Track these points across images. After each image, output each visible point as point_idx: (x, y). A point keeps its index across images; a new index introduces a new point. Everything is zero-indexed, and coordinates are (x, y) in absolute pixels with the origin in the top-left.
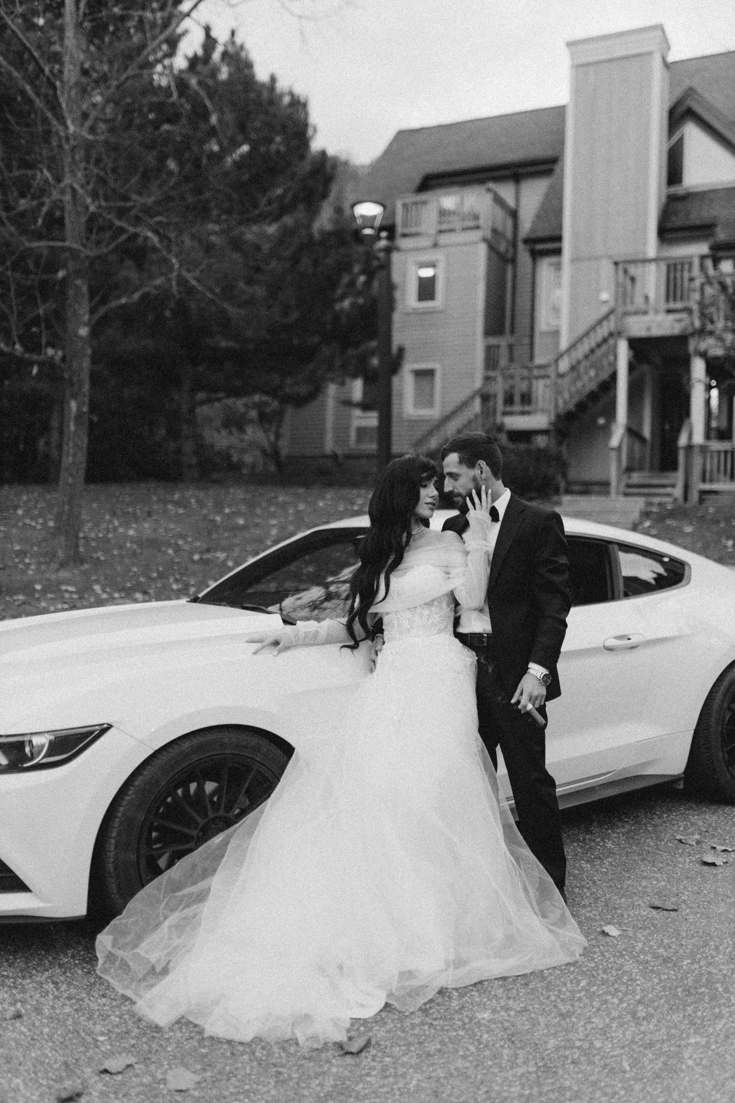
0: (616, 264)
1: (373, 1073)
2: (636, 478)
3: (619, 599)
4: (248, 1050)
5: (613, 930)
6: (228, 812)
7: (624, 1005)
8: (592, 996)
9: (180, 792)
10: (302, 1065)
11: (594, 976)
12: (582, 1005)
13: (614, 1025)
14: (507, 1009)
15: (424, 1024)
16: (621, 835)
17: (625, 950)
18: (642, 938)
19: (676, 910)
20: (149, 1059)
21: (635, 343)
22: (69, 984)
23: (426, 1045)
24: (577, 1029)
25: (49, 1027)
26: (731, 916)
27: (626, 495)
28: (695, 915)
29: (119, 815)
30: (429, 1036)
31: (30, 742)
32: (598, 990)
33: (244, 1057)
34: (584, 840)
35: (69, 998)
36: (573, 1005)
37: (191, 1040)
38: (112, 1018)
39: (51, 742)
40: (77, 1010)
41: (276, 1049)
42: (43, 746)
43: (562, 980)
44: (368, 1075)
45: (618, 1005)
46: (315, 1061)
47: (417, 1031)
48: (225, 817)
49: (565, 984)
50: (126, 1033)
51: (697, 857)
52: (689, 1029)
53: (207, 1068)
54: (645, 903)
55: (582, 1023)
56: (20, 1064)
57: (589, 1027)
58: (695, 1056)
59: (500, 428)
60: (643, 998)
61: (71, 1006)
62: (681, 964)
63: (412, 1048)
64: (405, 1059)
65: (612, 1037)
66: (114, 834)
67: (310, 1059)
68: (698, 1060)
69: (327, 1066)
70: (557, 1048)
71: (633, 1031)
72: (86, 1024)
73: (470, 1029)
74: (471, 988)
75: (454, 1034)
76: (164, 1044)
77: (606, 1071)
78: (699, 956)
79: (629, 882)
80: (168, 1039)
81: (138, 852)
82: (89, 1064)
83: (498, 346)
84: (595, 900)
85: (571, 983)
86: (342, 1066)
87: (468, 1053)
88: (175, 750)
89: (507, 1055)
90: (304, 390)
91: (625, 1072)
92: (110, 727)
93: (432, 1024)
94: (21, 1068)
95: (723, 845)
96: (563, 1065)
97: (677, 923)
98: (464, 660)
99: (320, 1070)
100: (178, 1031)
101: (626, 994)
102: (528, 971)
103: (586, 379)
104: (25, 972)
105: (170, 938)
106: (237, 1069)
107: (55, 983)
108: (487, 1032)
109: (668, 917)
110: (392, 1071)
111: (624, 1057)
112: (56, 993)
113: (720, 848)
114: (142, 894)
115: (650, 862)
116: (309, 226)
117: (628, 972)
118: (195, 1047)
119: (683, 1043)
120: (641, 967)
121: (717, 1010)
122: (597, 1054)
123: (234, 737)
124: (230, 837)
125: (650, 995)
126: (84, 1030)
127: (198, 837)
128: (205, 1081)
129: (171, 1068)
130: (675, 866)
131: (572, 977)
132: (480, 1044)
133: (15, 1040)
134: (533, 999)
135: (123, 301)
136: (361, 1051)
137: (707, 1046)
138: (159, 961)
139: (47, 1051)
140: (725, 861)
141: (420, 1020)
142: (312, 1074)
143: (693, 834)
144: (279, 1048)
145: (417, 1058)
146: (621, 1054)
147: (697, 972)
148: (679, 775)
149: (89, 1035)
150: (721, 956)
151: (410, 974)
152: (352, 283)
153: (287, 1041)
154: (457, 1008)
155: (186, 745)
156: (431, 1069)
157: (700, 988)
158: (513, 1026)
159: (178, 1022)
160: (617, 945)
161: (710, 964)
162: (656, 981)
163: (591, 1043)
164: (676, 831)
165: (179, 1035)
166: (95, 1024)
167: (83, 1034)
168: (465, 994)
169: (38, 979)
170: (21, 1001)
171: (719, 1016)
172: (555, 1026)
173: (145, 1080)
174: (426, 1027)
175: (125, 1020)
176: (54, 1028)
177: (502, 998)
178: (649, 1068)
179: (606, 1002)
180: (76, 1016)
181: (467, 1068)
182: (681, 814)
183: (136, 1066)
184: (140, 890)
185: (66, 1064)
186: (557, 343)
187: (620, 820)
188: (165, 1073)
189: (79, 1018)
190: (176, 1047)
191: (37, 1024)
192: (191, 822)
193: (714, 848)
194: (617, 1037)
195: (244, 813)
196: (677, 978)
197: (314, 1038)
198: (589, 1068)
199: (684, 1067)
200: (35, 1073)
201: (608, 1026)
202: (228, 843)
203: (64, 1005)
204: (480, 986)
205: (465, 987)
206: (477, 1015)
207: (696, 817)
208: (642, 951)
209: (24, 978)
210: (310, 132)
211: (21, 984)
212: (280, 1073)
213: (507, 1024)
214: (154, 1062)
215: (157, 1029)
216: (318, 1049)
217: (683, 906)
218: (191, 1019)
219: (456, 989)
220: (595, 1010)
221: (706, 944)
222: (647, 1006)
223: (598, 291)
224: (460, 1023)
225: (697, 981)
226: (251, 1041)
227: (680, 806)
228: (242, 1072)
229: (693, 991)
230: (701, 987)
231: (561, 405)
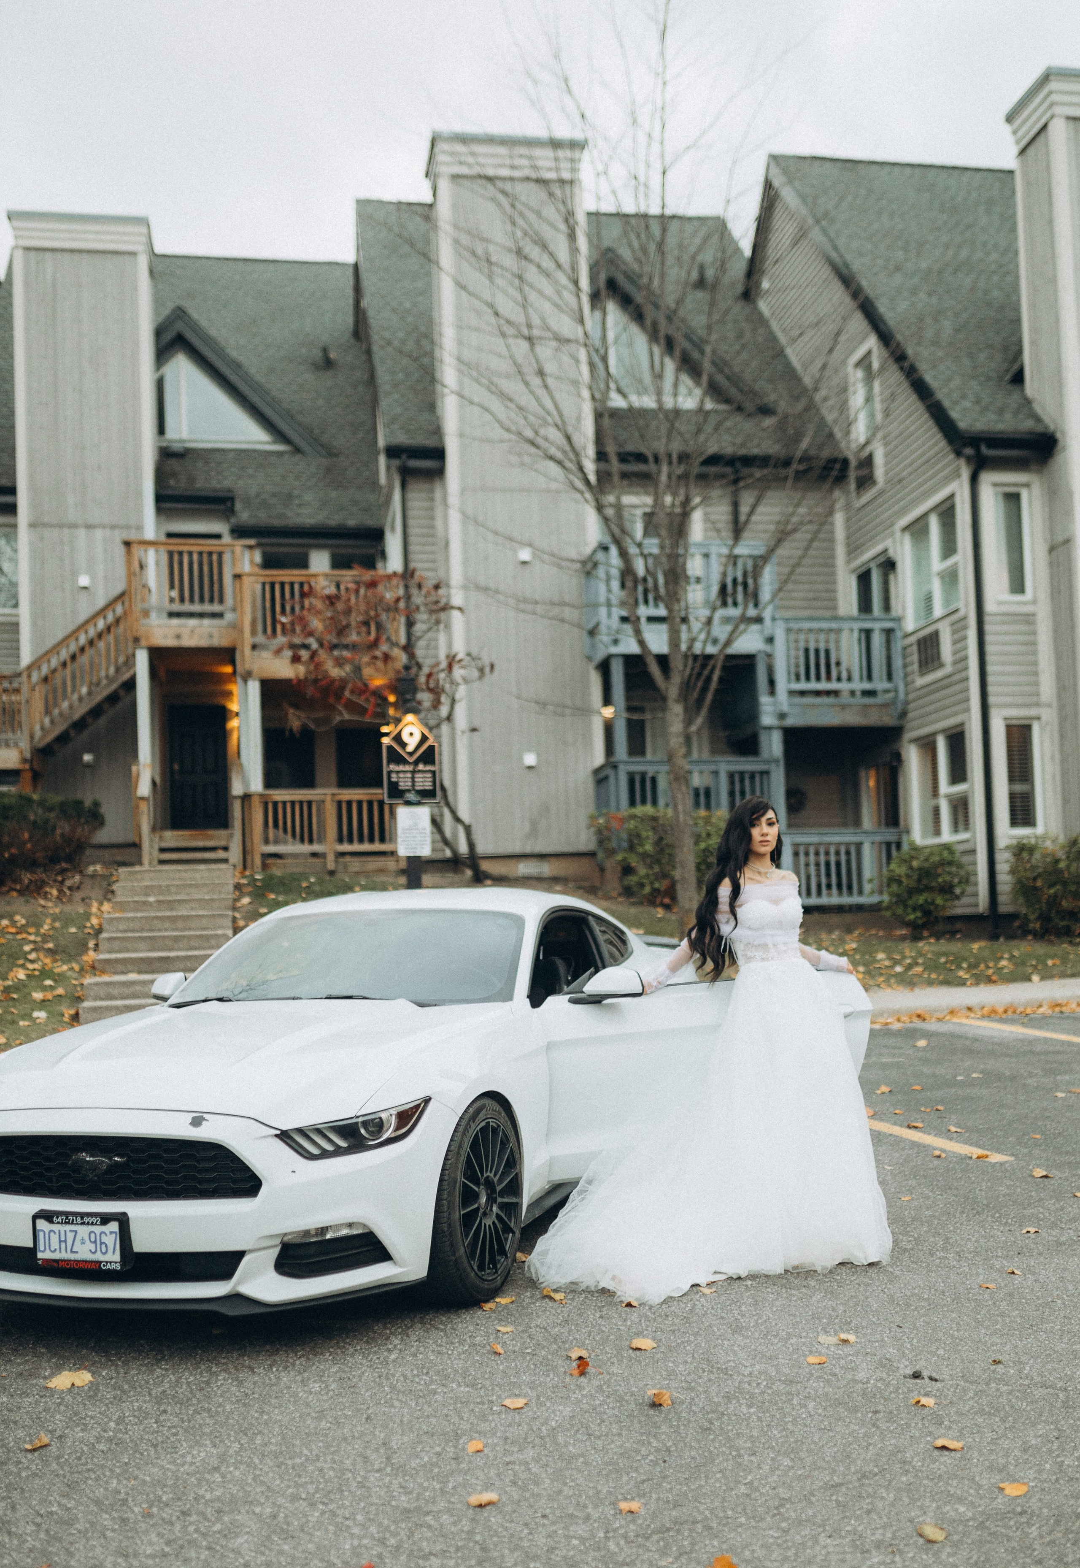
0: (127, 544)
2: (171, 838)
21: (157, 655)
27: (162, 862)
39: (396, 1117)
66: (445, 1196)
81: (460, 1212)
88: (467, 1116)
92: (430, 1099)
103: (74, 698)
155: (471, 1111)
223: (74, 575)
231: (38, 733)
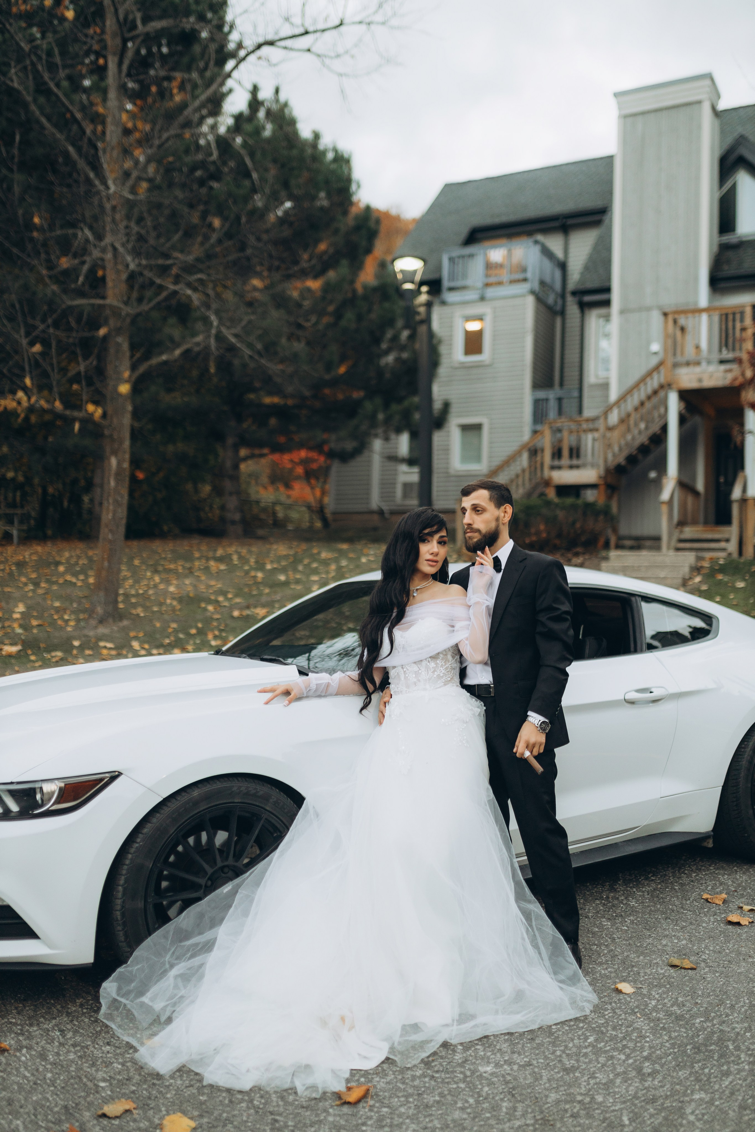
0: (665, 314)
1: (369, 1123)
2: (689, 532)
3: (641, 651)
4: (246, 1098)
5: (626, 988)
6: (237, 861)
7: (631, 1061)
8: (598, 1052)
9: (191, 840)
10: (298, 1113)
11: (602, 1033)
12: (587, 1060)
13: (618, 1081)
14: (509, 1063)
15: (425, 1077)
16: (646, 894)
17: (637, 1007)
18: (657, 996)
19: (695, 969)
20: (148, 1105)
21: (684, 395)
22: (76, 1032)
23: (425, 1096)
24: (580, 1084)
25: (51, 1072)
26: (751, 976)
27: (678, 549)
28: (714, 974)
29: (127, 862)
30: (428, 1088)
31: (41, 788)
32: (605, 1046)
33: (242, 1105)
34: (608, 897)
35: (74, 1045)
36: (578, 1061)
37: (191, 1088)
38: (115, 1065)
39: (61, 789)
40: (80, 1057)
41: (274, 1097)
42: (53, 793)
43: (570, 1035)
44: (364, 1124)
45: (624, 1061)
46: (312, 1110)
47: (417, 1083)
48: (234, 866)
49: (572, 1040)
50: (127, 1080)
51: (723, 916)
52: (695, 1085)
53: (204, 1114)
54: (664, 961)
55: (586, 1078)
56: (21, 1107)
57: (592, 1082)
58: (697, 1112)
59: (547, 483)
60: (650, 1054)
61: (75, 1053)
62: (693, 1021)
63: (411, 1100)
64: (403, 1110)
65: (615, 1092)
66: (122, 882)
67: (307, 1108)
68: (700, 1116)
69: (324, 1114)
70: (558, 1102)
71: (637, 1087)
72: (89, 1070)
73: (471, 1082)
74: (477, 1042)
75: (455, 1086)
76: (164, 1091)
77: (605, 1125)
78: (713, 1014)
79: (650, 940)
80: (168, 1087)
81: (146, 901)
82: (88, 1110)
83: (547, 400)
84: (612, 957)
85: (579, 1038)
86: (339, 1115)
87: (466, 1105)
88: (184, 798)
89: (507, 1108)
90: (349, 445)
91: (624, 1126)
92: (120, 774)
93: (433, 1077)
94: (22, 1110)
95: (751, 905)
96: (562, 1118)
97: (694, 982)
98: (472, 710)
99: (317, 1119)
100: (179, 1079)
101: (634, 1050)
102: (535, 1027)
103: (636, 432)
104: (32, 1020)
105: (176, 987)
106: (234, 1116)
107: (62, 1031)
108: (488, 1086)
109: (685, 976)
110: (388, 1121)
111: (625, 1111)
112: (62, 1040)
113: (746, 908)
114: (149, 941)
115: (672, 920)
116: (352, 282)
117: (638, 1029)
118: (194, 1094)
119: (687, 1099)
120: (652, 1025)
121: (725, 1067)
122: (597, 1109)
123: (244, 786)
124: (239, 886)
125: (658, 1052)
126: (86, 1076)
127: (206, 886)
128: (201, 1127)
129: (168, 1114)
130: (699, 925)
131: (580, 1033)
132: (479, 1097)
133: (18, 1083)
134: (538, 1054)
135: (164, 357)
136: (358, 1101)
137: (711, 1102)
138: (164, 1009)
139: (48, 1096)
140: (751, 920)
141: (421, 1072)
142: (308, 1122)
143: (721, 893)
144: (278, 1097)
145: (415, 1109)
146: (621, 1109)
147: (709, 1030)
148: (707, 833)
149: (91, 1081)
150: (736, 1015)
151: (416, 1027)
152: (395, 338)
153: (286, 1090)
154: (460, 1061)
155: (196, 793)
156: (427, 1120)
157: (711, 1046)
158: (515, 1079)
159: (179, 1070)
160: (630, 1002)
161: (724, 1022)
162: (666, 1038)
163: (593, 1098)
164: (703, 891)
165: (179, 1082)
166: (97, 1070)
167: (85, 1080)
168: (470, 1048)
169: (46, 1026)
170: (26, 1047)
171: (727, 1074)
172: (557, 1080)
173: (142, 1125)
174: (427, 1079)
175: (127, 1067)
176: (57, 1073)
177: (506, 1052)
178: (649, 1122)
179: (612, 1057)
180: (80, 1062)
181: (465, 1119)
182: (711, 873)
183: (134, 1111)
184: (146, 938)
185: (66, 1107)
186: (607, 396)
187: (647, 879)
188: (162, 1118)
189: (82, 1064)
190: (175, 1094)
191: (41, 1070)
192: (200, 871)
193: (742, 908)
194: (619, 1092)
195: (254, 862)
196: (688, 1035)
197: (313, 1088)
198: (587, 1122)
199: (684, 1122)
200: (35, 1115)
201: (612, 1081)
202: (237, 892)
203: (69, 1051)
204: (485, 1040)
205: (470, 1042)
206: (480, 1068)
207: (726, 876)
208: (655, 1009)
209: (31, 1025)
210: (354, 187)
211: (28, 1031)
212: (276, 1121)
213: (509, 1078)
214: (152, 1108)
215: (158, 1076)
216: (315, 1099)
217: (703, 965)
218: (193, 1068)
219: (461, 1044)
220: (600, 1065)
221: (722, 1002)
222: (654, 1063)
223: (649, 343)
224: (461, 1076)
225: (708, 1038)
226: (251, 1090)
227: (710, 866)
228: (239, 1119)
229: (703, 1049)
230: (711, 1044)
231: (610, 456)
